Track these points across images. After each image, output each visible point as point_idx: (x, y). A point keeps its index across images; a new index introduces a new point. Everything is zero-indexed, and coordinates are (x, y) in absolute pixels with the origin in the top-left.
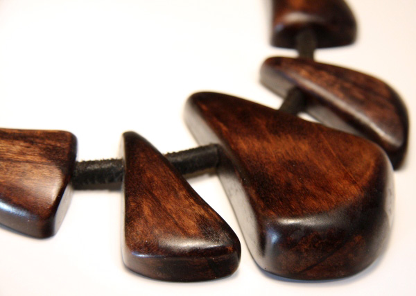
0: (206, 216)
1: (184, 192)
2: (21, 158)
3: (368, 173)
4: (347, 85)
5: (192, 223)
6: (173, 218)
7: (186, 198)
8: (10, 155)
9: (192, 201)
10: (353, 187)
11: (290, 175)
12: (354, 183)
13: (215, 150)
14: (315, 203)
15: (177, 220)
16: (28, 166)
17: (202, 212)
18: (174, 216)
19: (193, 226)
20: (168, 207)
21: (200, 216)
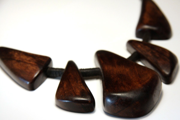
0: (85, 90)
1: (80, 81)
2: (28, 62)
3: (147, 81)
4: (154, 51)
5: (79, 91)
6: (73, 89)
7: (80, 83)
8: (25, 61)
9: (82, 84)
10: (140, 84)
11: (119, 79)
12: (141, 83)
13: (98, 70)
14: (123, 88)
15: (74, 90)
16: (30, 65)
17: (84, 88)
18: (73, 88)
19: (79, 92)
20: (73, 85)
21: (83, 89)
